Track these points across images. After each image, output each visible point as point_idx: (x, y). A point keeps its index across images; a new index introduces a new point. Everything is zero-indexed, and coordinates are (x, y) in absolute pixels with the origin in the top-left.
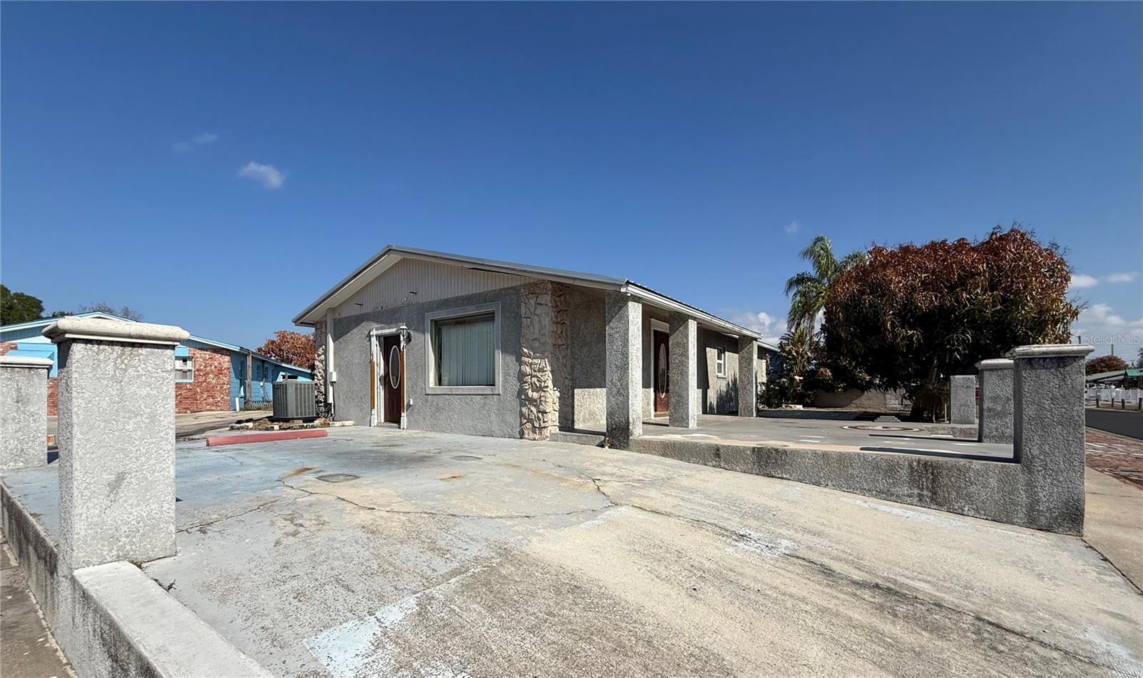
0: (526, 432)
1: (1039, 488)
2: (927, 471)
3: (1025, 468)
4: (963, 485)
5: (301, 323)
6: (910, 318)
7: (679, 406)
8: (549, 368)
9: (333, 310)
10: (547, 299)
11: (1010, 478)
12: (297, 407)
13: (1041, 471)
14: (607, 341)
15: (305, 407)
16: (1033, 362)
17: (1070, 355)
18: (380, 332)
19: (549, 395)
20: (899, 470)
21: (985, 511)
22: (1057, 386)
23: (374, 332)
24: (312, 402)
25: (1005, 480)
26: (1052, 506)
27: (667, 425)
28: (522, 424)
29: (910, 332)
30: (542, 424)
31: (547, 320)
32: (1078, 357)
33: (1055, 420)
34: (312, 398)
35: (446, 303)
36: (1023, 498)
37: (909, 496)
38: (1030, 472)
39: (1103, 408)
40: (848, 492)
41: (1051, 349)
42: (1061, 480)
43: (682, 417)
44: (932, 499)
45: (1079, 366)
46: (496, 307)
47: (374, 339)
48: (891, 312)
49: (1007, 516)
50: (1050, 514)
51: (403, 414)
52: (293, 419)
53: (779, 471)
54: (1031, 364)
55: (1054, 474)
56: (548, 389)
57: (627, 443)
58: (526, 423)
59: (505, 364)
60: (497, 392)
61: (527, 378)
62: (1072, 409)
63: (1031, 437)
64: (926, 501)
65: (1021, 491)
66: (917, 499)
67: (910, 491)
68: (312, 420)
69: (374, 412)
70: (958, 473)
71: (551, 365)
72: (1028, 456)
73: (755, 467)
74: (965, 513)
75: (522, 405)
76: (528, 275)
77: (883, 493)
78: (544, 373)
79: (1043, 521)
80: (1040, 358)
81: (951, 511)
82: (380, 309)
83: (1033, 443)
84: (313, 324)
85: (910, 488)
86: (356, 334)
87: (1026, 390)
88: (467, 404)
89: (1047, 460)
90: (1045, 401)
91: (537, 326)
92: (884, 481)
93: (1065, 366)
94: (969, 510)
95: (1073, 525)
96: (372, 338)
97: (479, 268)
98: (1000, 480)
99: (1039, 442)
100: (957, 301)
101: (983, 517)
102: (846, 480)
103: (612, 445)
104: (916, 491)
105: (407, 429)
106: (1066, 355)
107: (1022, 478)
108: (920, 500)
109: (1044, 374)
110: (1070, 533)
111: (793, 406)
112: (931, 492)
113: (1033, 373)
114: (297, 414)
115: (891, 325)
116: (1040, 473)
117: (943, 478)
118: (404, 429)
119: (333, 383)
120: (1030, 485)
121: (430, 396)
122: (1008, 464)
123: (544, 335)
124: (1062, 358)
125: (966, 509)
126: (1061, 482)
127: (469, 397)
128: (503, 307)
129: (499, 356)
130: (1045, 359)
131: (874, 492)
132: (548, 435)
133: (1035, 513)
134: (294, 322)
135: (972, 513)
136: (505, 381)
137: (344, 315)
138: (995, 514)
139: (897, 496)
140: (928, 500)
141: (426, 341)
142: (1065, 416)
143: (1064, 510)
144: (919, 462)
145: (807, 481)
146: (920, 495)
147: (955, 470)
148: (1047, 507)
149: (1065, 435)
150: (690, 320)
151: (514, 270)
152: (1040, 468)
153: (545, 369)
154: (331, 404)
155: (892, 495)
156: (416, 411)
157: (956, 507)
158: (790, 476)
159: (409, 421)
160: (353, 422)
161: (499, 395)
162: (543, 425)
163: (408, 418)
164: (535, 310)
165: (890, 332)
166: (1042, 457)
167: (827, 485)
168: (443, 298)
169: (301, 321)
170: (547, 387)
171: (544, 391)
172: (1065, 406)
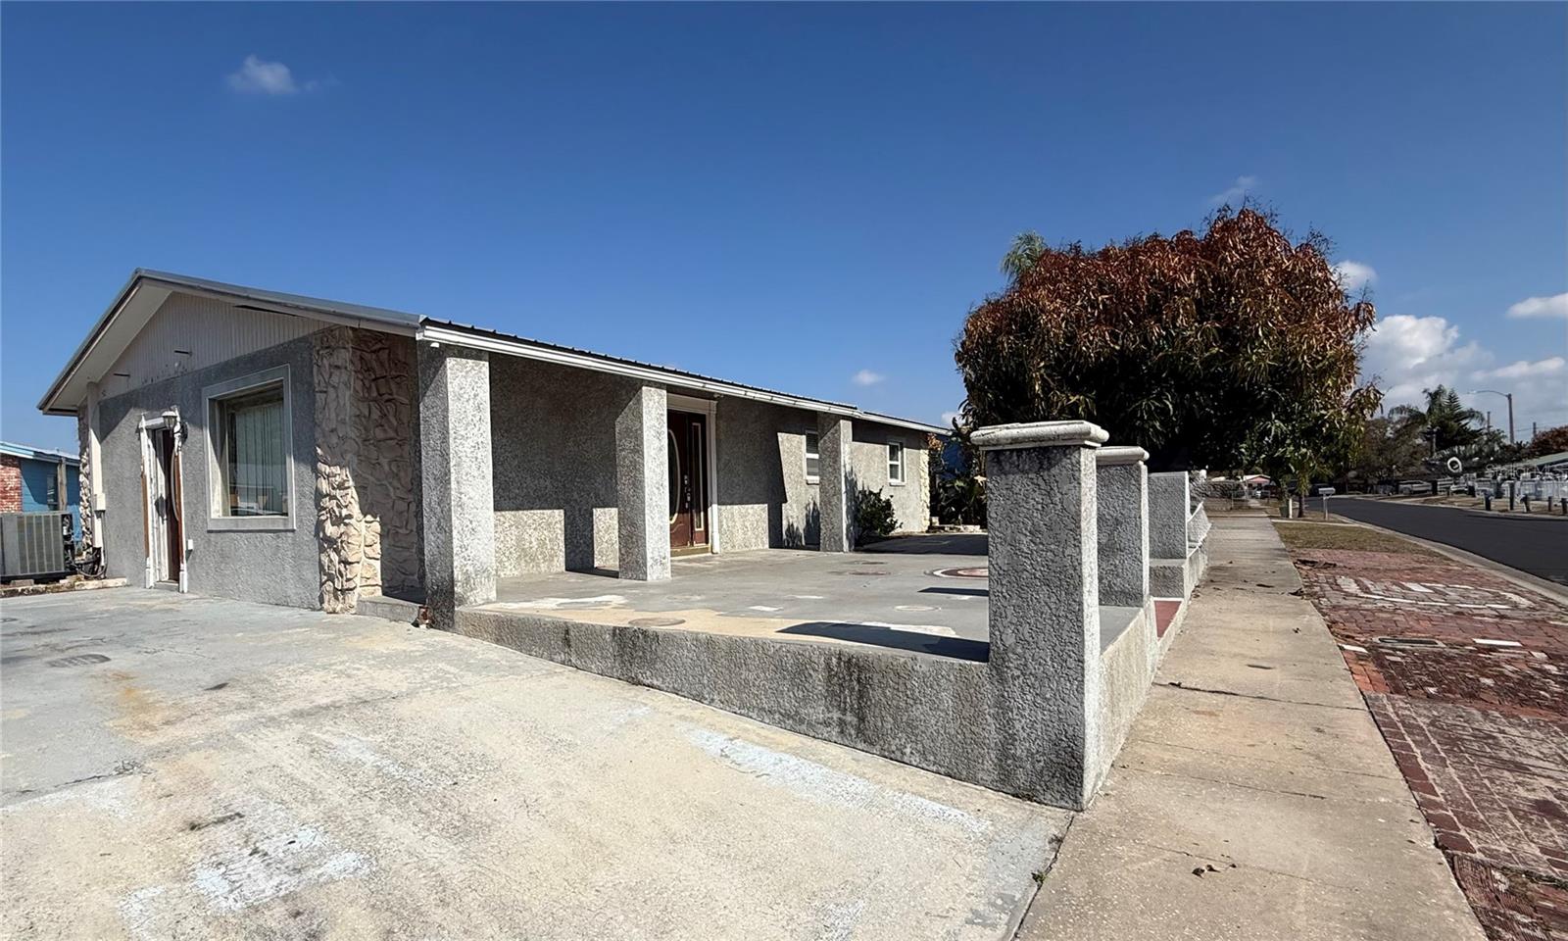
0: (326, 597)
1: (1015, 711)
2: (851, 675)
3: (994, 673)
4: (903, 704)
5: (51, 410)
6: (1074, 374)
7: (633, 543)
8: (351, 483)
9: (95, 386)
10: (344, 356)
11: (972, 691)
12: (23, 558)
13: (1018, 677)
14: (422, 432)
15: (41, 557)
16: (1002, 458)
17: (1057, 443)
18: (151, 423)
19: (355, 532)
20: (811, 672)
21: (935, 755)
22: (1040, 507)
23: (144, 424)
24: (57, 548)
25: (967, 695)
26: (1034, 748)
27: (614, 575)
28: (322, 584)
29: (1073, 399)
30: (345, 583)
31: (348, 393)
32: (1069, 447)
33: (1038, 574)
34: (56, 540)
35: (225, 371)
36: (992, 734)
37: (826, 723)
38: (1002, 680)
39: (1535, 513)
40: (740, 714)
41: (1024, 431)
42: (1048, 696)
43: (637, 562)
44: (859, 731)
45: (1072, 464)
46: (282, 375)
47: (144, 435)
48: (1042, 364)
49: (969, 768)
50: (1032, 764)
51: (182, 565)
52: (16, 578)
53: (648, 673)
54: (999, 462)
55: (1037, 684)
56: (352, 521)
57: (452, 619)
58: (326, 582)
59: (300, 478)
60: (290, 528)
61: (324, 500)
62: (1063, 552)
63: (1002, 609)
64: (850, 735)
65: (987, 716)
66: (837, 729)
67: (827, 715)
68: (56, 578)
69: (150, 562)
70: (896, 680)
71: (355, 478)
72: (998, 648)
73: (617, 664)
74: (906, 759)
75: (322, 550)
76: (310, 315)
77: (789, 717)
78: (346, 491)
79: (1021, 778)
80: (1012, 451)
81: (886, 754)
82: (150, 382)
83: (1005, 622)
84: (75, 411)
85: (827, 708)
86: (124, 428)
87: (994, 515)
88: (256, 546)
89: (1027, 656)
90: (1022, 537)
91: (333, 405)
92: (791, 694)
93: (1051, 466)
94: (912, 753)
95: (1066, 787)
96: (142, 434)
97: (251, 306)
98: (957, 696)
99: (1015, 621)
100: (1145, 341)
101: (931, 768)
102: (739, 691)
103: (433, 622)
104: (836, 715)
105: (188, 592)
106: (1051, 443)
107: (989, 689)
108: (842, 732)
109: (1020, 483)
110: (1063, 804)
111: (961, 527)
112: (857, 715)
113: (1002, 481)
114: (23, 569)
115: (1042, 387)
116: (1016, 683)
117: (874, 690)
118: (183, 592)
119: (100, 513)
120: (1002, 705)
121: (213, 535)
122: (968, 662)
123: (343, 422)
124: (1046, 449)
125: (908, 751)
126: (1047, 700)
127: (258, 535)
128: (293, 374)
129: (291, 463)
130: (1019, 451)
131: (777, 716)
132: (354, 603)
133: (1009, 762)
134: (40, 409)
135: (916, 759)
136: (301, 506)
137: (110, 394)
138: (951, 761)
139: (810, 724)
140: (853, 732)
141: (204, 440)
142: (1053, 566)
143: (1053, 757)
144: (840, 659)
145: (685, 694)
146: (842, 723)
147: (892, 675)
148: (1028, 750)
149: (1053, 606)
150: (644, 388)
151: (285, 305)
152: (1017, 673)
153: (346, 485)
154: (100, 549)
155: (801, 721)
156: (197, 560)
157: (894, 748)
158: (663, 683)
159: (190, 579)
160: (125, 580)
161: (293, 531)
162: (347, 585)
163: (189, 573)
164: (330, 377)
165: (1042, 399)
166: (1019, 650)
167: (713, 700)
168: (222, 360)
169: (49, 406)
170: (349, 517)
171: (346, 524)
172: (1052, 547)
